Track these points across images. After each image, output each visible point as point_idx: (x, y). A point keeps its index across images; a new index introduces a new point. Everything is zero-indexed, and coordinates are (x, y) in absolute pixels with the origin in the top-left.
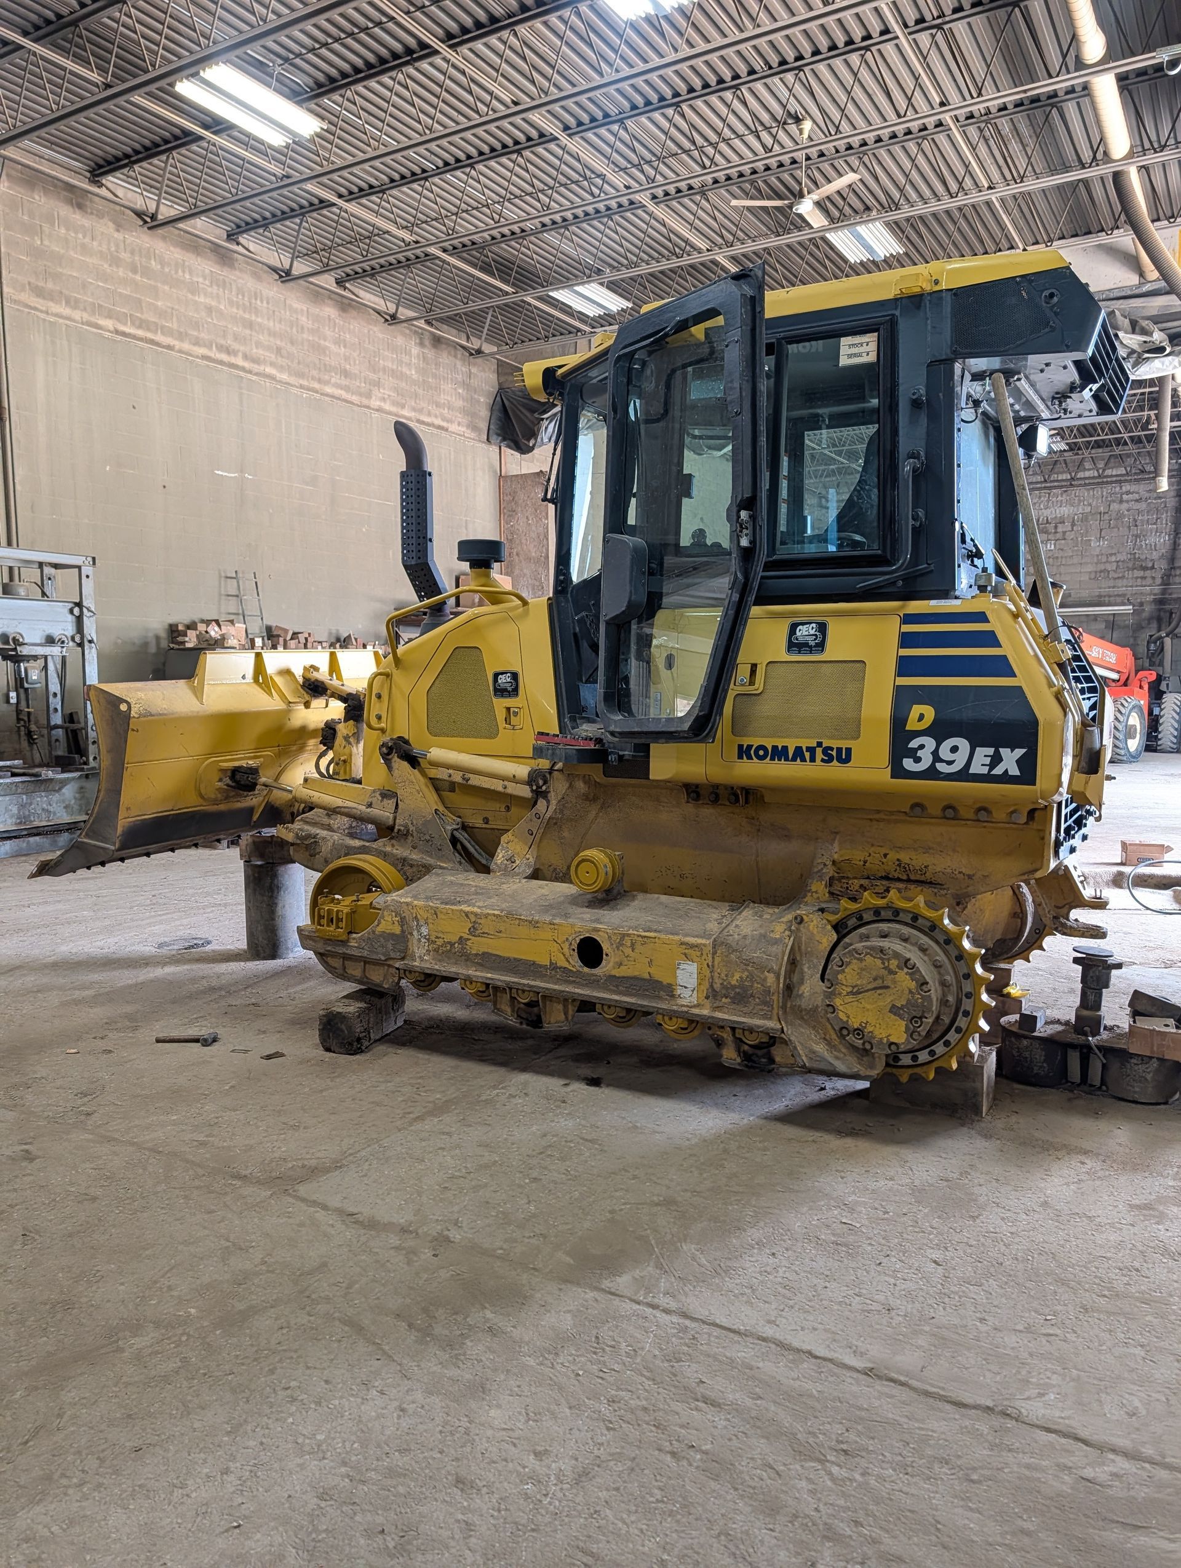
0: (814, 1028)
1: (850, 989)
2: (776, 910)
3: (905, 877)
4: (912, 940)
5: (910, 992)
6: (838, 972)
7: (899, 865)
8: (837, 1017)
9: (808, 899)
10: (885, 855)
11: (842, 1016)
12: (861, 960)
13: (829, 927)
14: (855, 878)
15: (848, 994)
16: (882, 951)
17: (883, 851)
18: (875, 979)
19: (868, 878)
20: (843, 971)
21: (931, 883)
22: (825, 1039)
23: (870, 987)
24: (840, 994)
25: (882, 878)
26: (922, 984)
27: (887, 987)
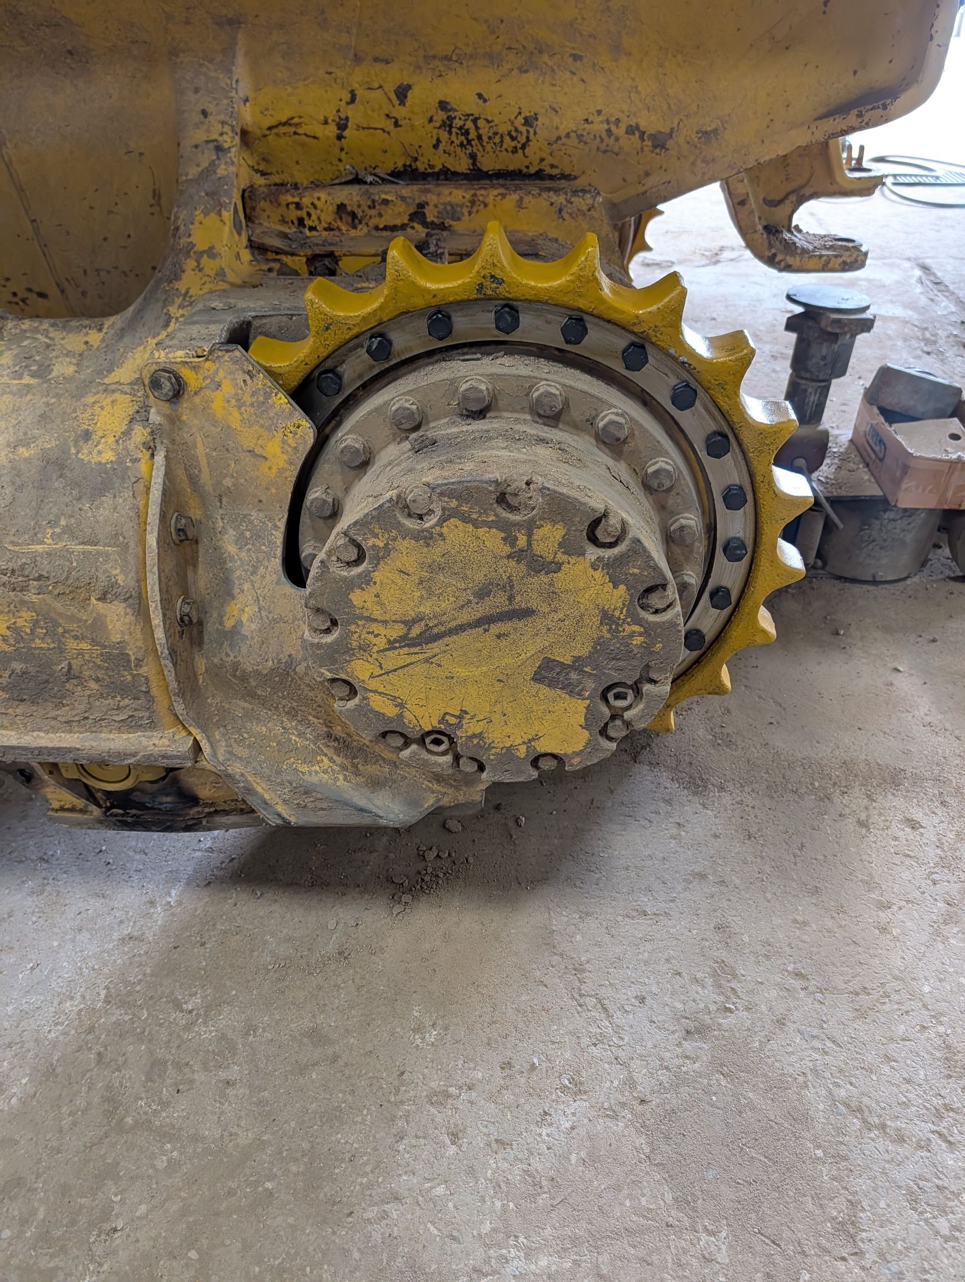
0: (292, 714)
1: (397, 631)
2: (95, 337)
3: (462, 165)
4: (577, 414)
5: (607, 617)
6: (351, 585)
7: (447, 124)
8: (364, 710)
9: (189, 281)
10: (402, 93)
11: (378, 703)
12: (426, 538)
13: (282, 400)
14: (317, 185)
15: (392, 645)
16: (502, 499)
17: (394, 76)
18: (483, 593)
19: (357, 180)
20: (366, 580)
21: (539, 175)
22: (329, 736)
23: (465, 617)
24: (365, 648)
25: (397, 175)
26: (650, 590)
27: (526, 613)
